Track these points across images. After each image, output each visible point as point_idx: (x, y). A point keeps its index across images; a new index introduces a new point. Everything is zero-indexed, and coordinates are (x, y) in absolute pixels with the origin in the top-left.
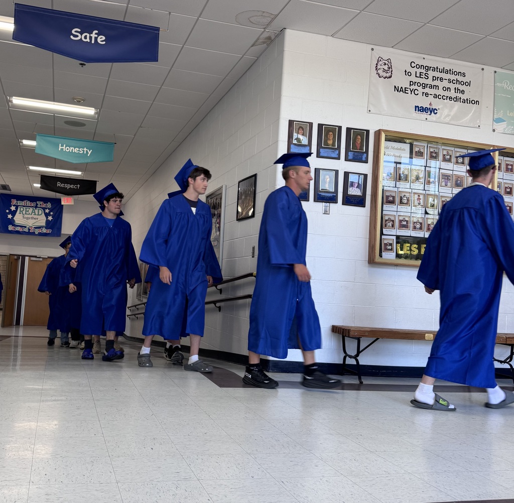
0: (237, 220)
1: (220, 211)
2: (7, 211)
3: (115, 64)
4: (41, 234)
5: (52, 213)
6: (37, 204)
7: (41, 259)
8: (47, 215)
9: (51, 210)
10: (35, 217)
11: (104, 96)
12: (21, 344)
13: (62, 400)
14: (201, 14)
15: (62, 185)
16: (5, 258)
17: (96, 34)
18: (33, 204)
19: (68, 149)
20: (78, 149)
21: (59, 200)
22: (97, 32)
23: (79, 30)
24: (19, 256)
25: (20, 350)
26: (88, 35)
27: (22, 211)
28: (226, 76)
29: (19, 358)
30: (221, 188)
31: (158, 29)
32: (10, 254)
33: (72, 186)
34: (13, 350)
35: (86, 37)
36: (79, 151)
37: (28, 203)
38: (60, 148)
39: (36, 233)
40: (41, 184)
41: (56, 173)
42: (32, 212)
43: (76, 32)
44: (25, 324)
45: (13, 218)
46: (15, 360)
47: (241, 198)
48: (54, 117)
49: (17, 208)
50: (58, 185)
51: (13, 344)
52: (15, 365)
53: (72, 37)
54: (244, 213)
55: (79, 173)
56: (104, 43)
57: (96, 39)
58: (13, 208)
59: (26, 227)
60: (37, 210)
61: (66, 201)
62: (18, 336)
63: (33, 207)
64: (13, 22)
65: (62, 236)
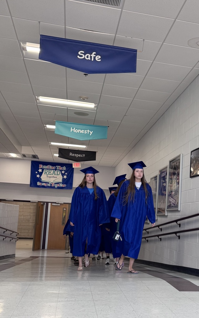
0: (190, 177)
1: (179, 171)
2: (36, 172)
3: (107, 74)
4: (59, 188)
5: (66, 174)
6: (56, 168)
7: (59, 205)
8: (63, 175)
9: (66, 171)
10: (55, 176)
11: (101, 95)
12: (46, 262)
13: (72, 301)
14: (165, 40)
15: (73, 155)
16: (35, 204)
17: (94, 54)
18: (54, 168)
19: (76, 131)
20: (83, 131)
21: (72, 165)
22: (95, 53)
23: (83, 52)
24: (44, 202)
25: (45, 266)
26: (89, 55)
27: (46, 173)
28: (182, 81)
29: (44, 272)
30: (179, 156)
31: (136, 51)
32: (38, 202)
33: (79, 155)
34: (40, 267)
35: (88, 57)
36: (84, 132)
37: (51, 167)
38: (71, 130)
39: (56, 187)
40: (59, 154)
41: (69, 147)
42: (53, 173)
43: (81, 53)
44: (49, 248)
45: (40, 177)
46: (42, 273)
47: (193, 163)
48: (67, 109)
49: (43, 171)
50: (70, 155)
51: (40, 262)
52: (41, 277)
53: (78, 57)
54: (195, 173)
55: (84, 147)
56: (100, 60)
57: (95, 58)
58: (40, 171)
59: (49, 183)
60: (56, 172)
61: (76, 165)
62: (44, 257)
63: (53, 169)
64: (39, 47)
65: (73, 188)
